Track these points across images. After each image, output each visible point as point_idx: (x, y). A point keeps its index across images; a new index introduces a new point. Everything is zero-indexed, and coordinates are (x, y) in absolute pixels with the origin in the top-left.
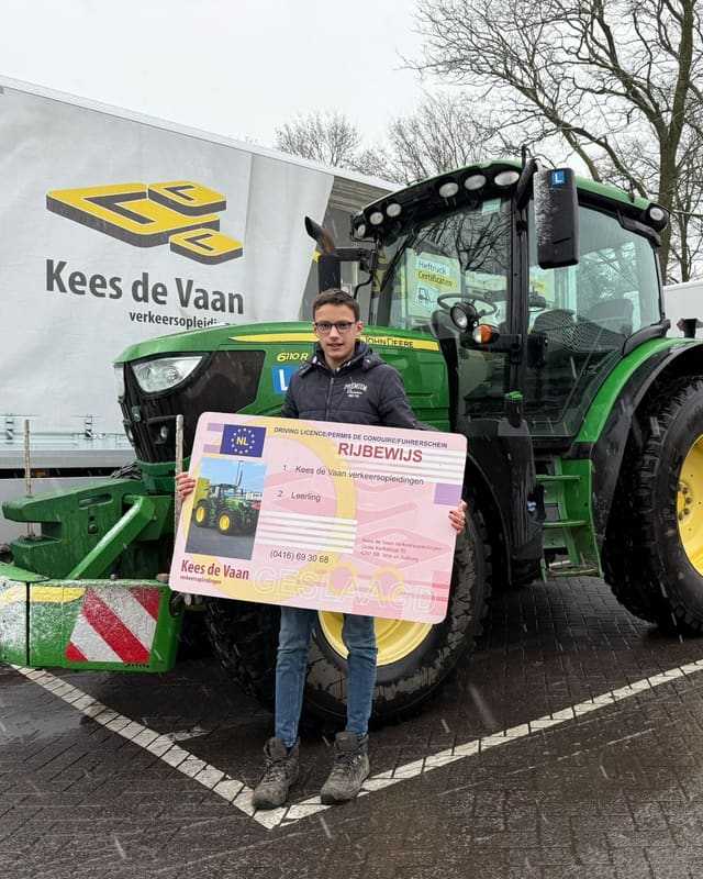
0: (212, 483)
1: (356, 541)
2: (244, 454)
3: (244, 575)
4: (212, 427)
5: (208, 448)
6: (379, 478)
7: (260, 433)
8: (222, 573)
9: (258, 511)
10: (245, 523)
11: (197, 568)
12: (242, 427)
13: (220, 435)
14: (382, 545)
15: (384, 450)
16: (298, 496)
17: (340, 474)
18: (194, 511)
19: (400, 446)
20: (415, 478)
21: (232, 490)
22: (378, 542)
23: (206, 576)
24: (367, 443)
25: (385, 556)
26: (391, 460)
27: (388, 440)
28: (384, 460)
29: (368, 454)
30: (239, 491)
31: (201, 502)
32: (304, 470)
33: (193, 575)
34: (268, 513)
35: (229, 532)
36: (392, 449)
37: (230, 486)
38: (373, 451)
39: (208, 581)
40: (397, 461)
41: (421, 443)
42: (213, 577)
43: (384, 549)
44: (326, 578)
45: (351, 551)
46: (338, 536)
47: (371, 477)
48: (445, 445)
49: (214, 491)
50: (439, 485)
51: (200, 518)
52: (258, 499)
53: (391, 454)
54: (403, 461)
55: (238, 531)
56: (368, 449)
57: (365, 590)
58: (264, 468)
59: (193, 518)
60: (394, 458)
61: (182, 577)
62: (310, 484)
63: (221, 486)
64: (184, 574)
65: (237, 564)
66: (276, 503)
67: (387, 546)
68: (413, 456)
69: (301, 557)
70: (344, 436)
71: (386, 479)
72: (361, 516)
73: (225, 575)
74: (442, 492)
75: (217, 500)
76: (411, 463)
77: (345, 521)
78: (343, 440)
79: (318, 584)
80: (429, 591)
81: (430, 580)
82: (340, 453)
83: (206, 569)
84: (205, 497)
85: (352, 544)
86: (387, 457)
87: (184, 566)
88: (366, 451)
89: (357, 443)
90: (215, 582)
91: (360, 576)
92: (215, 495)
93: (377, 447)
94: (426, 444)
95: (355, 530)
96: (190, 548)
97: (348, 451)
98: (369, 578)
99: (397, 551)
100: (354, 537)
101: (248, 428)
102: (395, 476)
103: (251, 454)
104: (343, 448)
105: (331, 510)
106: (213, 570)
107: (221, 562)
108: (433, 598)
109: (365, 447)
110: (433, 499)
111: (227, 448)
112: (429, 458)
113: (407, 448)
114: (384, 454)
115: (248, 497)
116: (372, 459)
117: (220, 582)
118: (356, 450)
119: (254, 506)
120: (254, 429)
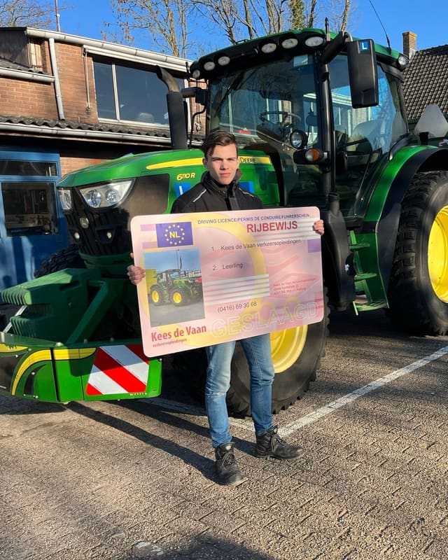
0: (158, 271)
1: (270, 287)
2: (178, 245)
3: (204, 329)
4: (145, 228)
5: (146, 246)
6: (276, 244)
7: (187, 226)
8: (186, 333)
9: (201, 284)
10: (194, 294)
11: (165, 336)
12: (171, 224)
13: (154, 233)
14: (285, 286)
15: (275, 225)
16: (227, 267)
17: (252, 246)
18: (148, 295)
19: (284, 220)
20: (295, 239)
21: (177, 273)
22: (283, 284)
23: (173, 338)
24: (262, 223)
25: (288, 291)
26: (280, 231)
27: (276, 217)
28: (276, 232)
29: (266, 229)
30: (183, 273)
31: (153, 288)
32: (227, 248)
33: (163, 341)
34: (208, 284)
35: (184, 303)
36: (280, 223)
37: (174, 271)
38: (269, 227)
39: (177, 341)
40: (284, 231)
41: (295, 216)
42: (180, 338)
43: (287, 287)
44: (258, 315)
45: (268, 294)
47: (271, 244)
48: (308, 215)
49: (162, 277)
50: (308, 241)
51: (156, 299)
52: (199, 275)
53: (280, 226)
54: (287, 231)
55: (189, 301)
56: (265, 225)
59: (150, 301)
60: (282, 228)
61: (155, 345)
62: (234, 257)
63: (166, 272)
64: (155, 343)
65: (195, 324)
66: (213, 275)
67: (288, 285)
68: (292, 226)
69: (239, 306)
70: (248, 219)
71: (279, 243)
72: (271, 271)
73: (189, 334)
75: (166, 284)
76: (292, 230)
77: (261, 277)
78: (249, 222)
79: (254, 320)
80: (313, 304)
81: (314, 299)
82: (248, 231)
83: (172, 334)
84: (156, 283)
85: (268, 290)
86: (278, 229)
87: (153, 337)
88: (265, 227)
89: (258, 223)
90: (182, 341)
91: (277, 308)
92: (164, 279)
93: (271, 224)
94: (298, 216)
95: (268, 280)
96: (153, 324)
97: (253, 229)
99: (294, 286)
100: (268, 285)
101: (178, 224)
102: (284, 240)
104: (249, 228)
107: (182, 326)
108: (316, 308)
109: (263, 224)
110: (307, 250)
111: (162, 242)
112: (302, 225)
113: (288, 221)
114: (276, 228)
115: (190, 275)
116: (269, 232)
117: (186, 340)
118: (258, 228)
119: (197, 281)
120: (181, 224)
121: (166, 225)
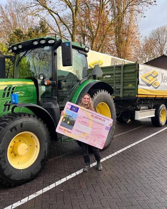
0: (67, 115)
1: (91, 132)
3: (70, 132)
4: (69, 105)
5: (67, 108)
6: (97, 123)
7: (78, 108)
8: (66, 131)
9: (75, 122)
10: (72, 124)
11: (62, 129)
13: (70, 106)
14: (95, 134)
16: (83, 121)
17: (91, 120)
18: (63, 119)
19: (102, 118)
20: (103, 124)
24: (96, 116)
25: (95, 136)
27: (100, 116)
28: (99, 120)
30: (72, 118)
31: (65, 118)
32: (85, 117)
34: (77, 123)
35: (69, 124)
37: (71, 116)
42: (65, 131)
44: (85, 137)
45: (90, 133)
46: (88, 130)
47: (96, 122)
48: (109, 120)
50: (107, 126)
51: (64, 120)
53: (100, 119)
54: (102, 121)
55: (70, 124)
57: (91, 141)
58: (77, 115)
59: (63, 120)
61: (58, 130)
62: (85, 120)
63: (69, 116)
65: (69, 130)
66: (78, 121)
69: (81, 132)
70: (93, 113)
71: (98, 123)
72: (93, 128)
74: (107, 128)
75: (67, 118)
76: (103, 121)
77: (90, 128)
78: (93, 114)
79: (83, 137)
80: (101, 143)
81: (102, 142)
84: (65, 116)
87: (59, 128)
88: (96, 117)
89: (95, 115)
91: (91, 138)
92: (68, 117)
93: (98, 117)
94: (106, 119)
95: (91, 130)
96: (61, 125)
98: (92, 139)
99: (97, 135)
100: (91, 131)
101: (76, 107)
102: (100, 123)
103: (75, 112)
104: (92, 116)
105: (88, 125)
106: (64, 130)
107: (67, 129)
108: (102, 145)
110: (105, 128)
111: (71, 109)
112: (106, 121)
113: (103, 119)
115: (74, 119)
116: (97, 119)
117: (66, 133)
118: (94, 116)
119: (74, 121)
120: (77, 107)
121: (74, 106)
